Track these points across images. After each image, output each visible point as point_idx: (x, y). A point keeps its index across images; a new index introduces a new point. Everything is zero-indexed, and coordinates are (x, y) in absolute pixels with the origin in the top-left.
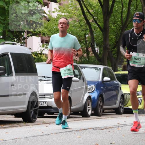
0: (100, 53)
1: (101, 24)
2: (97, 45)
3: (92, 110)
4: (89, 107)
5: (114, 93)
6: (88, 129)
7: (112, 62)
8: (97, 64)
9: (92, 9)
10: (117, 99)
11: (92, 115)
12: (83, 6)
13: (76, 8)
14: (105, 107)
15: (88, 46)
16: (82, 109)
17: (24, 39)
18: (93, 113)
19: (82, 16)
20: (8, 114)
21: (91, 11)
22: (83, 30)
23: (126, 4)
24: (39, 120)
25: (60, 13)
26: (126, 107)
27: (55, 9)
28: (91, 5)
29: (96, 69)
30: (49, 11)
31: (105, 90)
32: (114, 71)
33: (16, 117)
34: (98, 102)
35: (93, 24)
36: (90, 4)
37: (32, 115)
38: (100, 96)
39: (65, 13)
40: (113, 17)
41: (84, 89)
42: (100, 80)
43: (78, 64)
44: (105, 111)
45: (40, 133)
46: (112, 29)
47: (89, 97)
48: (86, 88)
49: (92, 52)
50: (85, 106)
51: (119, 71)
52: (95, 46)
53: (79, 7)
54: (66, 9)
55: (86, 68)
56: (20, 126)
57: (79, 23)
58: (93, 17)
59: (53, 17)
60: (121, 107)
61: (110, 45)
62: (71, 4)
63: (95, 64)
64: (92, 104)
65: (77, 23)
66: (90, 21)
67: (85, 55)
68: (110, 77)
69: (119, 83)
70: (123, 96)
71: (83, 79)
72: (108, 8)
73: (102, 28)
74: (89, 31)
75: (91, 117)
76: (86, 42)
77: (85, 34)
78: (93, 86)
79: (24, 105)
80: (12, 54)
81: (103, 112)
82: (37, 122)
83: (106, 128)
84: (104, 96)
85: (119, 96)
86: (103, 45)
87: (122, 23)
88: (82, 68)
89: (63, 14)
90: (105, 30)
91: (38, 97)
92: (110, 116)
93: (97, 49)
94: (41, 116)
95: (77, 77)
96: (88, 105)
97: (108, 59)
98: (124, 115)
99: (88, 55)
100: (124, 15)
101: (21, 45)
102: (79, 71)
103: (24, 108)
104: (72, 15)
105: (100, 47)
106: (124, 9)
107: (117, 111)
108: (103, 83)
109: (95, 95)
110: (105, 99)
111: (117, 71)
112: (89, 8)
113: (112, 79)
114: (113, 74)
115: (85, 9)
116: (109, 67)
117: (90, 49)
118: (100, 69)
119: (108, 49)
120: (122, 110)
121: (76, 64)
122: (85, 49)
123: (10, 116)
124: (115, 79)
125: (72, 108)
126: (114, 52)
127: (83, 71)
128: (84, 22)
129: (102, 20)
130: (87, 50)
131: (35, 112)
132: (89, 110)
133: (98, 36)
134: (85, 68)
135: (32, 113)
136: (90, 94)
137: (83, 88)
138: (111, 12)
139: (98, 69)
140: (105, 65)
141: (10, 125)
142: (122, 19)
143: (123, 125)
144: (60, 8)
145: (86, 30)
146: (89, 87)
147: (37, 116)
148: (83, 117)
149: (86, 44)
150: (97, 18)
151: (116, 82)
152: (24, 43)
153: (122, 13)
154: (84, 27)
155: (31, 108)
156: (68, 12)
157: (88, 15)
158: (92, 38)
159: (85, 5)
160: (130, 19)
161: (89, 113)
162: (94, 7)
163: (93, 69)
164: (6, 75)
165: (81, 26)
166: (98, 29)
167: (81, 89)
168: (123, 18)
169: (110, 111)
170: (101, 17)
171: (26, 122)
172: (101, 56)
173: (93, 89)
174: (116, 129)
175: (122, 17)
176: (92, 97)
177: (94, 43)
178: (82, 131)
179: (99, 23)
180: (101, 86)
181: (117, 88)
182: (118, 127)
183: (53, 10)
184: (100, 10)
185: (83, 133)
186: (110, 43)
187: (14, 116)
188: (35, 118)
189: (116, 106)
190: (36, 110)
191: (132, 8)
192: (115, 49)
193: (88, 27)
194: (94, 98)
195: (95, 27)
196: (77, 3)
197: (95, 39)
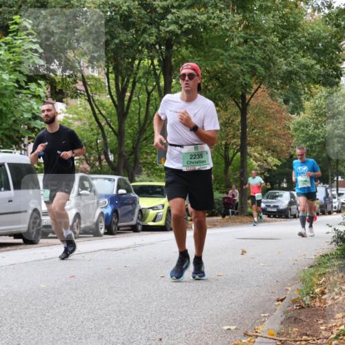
0: (114, 161)
1: (116, 128)
2: (111, 152)
3: (105, 229)
4: (102, 225)
5: (130, 207)
6: (100, 250)
7: (128, 172)
8: (111, 174)
9: (104, 110)
10: (133, 214)
11: (105, 234)
12: (94, 106)
13: (85, 109)
14: (120, 224)
15: (101, 153)
16: (93, 228)
17: (25, 145)
18: (106, 231)
19: (93, 118)
20: (6, 235)
21: (103, 112)
22: (94, 135)
23: (144, 103)
24: (42, 241)
25: (67, 115)
26: (144, 223)
27: (61, 110)
28: (103, 105)
29: (110, 180)
32: (131, 182)
33: (15, 238)
34: (112, 218)
35: (106, 127)
36: (101, 103)
37: (33, 236)
38: (115, 211)
39: (72, 114)
40: (129, 119)
41: (96, 205)
42: (115, 193)
43: (88, 174)
44: (121, 229)
45: (42, 257)
46: (129, 133)
47: (102, 213)
48: (98, 202)
49: (105, 160)
50: (97, 224)
51: (137, 182)
52: (109, 153)
53: (89, 107)
54: (74, 110)
55: (98, 180)
56: (20, 249)
57: (90, 126)
58: (106, 120)
60: (139, 224)
61: (126, 152)
62: (80, 104)
63: (108, 174)
64: (106, 221)
65: (88, 126)
66: (103, 124)
67: (97, 164)
68: (126, 190)
69: (137, 196)
70: (141, 211)
71: (94, 192)
72: (123, 108)
73: (117, 132)
74: (100, 135)
75: (104, 236)
76: (98, 148)
77: (97, 139)
78: (106, 200)
79: (24, 224)
80: (9, 164)
81: (118, 229)
82: (41, 243)
84: (119, 212)
85: (137, 211)
86: (119, 153)
87: (140, 125)
88: (93, 179)
89: (71, 116)
90: (120, 134)
91: (41, 214)
92: (125, 235)
93: (111, 157)
94: (45, 236)
95: (87, 190)
96: (101, 223)
97: (124, 168)
98: (142, 233)
99: (100, 163)
100: (142, 116)
101: (21, 154)
102: (90, 183)
103: (24, 228)
104: (81, 117)
105: (114, 155)
106: (142, 109)
107: (134, 229)
108: (118, 196)
109: (108, 210)
110: (120, 216)
111: (135, 181)
112: (100, 108)
113: (129, 191)
114: (129, 185)
115: (96, 110)
116: (125, 178)
117: (103, 157)
118: (114, 180)
119: (125, 156)
120: (140, 228)
121: (86, 175)
122: (97, 156)
123: (7, 237)
124: (131, 192)
125: (82, 226)
126: (130, 160)
127: (94, 182)
128: (95, 125)
129: (117, 123)
130: (100, 157)
131: (38, 231)
132: (101, 228)
133: (112, 141)
134: (96, 179)
135: (35, 233)
136: (103, 210)
137: (94, 203)
138: (127, 113)
139: (112, 180)
140: (121, 175)
141: (8, 248)
142: (139, 122)
143: (141, 245)
144: (66, 108)
146: (101, 202)
147: (40, 236)
148: (95, 236)
149: (98, 151)
150: (111, 121)
151: (134, 195)
153: (139, 114)
154: (95, 131)
155: (33, 228)
156: (77, 113)
157: (100, 117)
158: (105, 144)
159: (96, 106)
160: (149, 122)
161: (102, 231)
162: (107, 107)
163: (107, 181)
164: (3, 189)
165: (92, 130)
166: (112, 133)
168: (141, 120)
169: (126, 228)
170: (115, 119)
171: (27, 244)
172: (115, 165)
173: (106, 203)
174: (132, 249)
175: (139, 119)
176: (105, 213)
177: (107, 150)
179: (113, 126)
180: (115, 200)
181: (134, 202)
182: (135, 247)
184: (114, 111)
185: (93, 256)
186: (126, 149)
187: (12, 237)
189: (133, 223)
190: (39, 230)
191: (151, 108)
192: (132, 156)
193: (100, 130)
194: (107, 214)
195: (108, 131)
196: (87, 103)
197: (108, 145)
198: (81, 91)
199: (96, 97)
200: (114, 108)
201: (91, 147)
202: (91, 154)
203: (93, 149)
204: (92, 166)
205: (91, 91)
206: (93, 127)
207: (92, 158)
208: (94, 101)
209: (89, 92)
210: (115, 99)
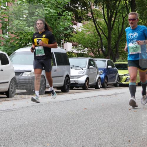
0: (106, 52)
1: (107, 35)
2: (104, 47)
3: (101, 85)
4: (100, 83)
5: (114, 75)
6: (98, 96)
7: (113, 57)
8: (104, 58)
10: (115, 78)
11: (101, 88)
13: (92, 26)
14: (108, 83)
15: (99, 48)
16: (95, 84)
17: (63, 44)
18: (101, 86)
19: (96, 30)
21: (101, 27)
22: (96, 39)
23: (121, 23)
24: (70, 91)
25: (83, 29)
26: (120, 83)
27: (80, 26)
28: (101, 24)
30: (77, 28)
31: (108, 73)
32: (114, 62)
33: (57, 89)
34: (105, 80)
35: (102, 35)
37: (66, 88)
38: (106, 77)
39: (86, 29)
40: (113, 31)
42: (106, 67)
43: (93, 58)
44: (109, 85)
45: (71, 99)
46: (113, 38)
47: (100, 78)
49: (101, 51)
50: (97, 83)
51: (117, 62)
52: (103, 48)
53: (94, 25)
54: (87, 26)
55: (97, 61)
56: (60, 95)
58: (102, 31)
59: (79, 31)
60: (118, 83)
61: (112, 47)
62: (90, 23)
63: (103, 58)
65: (93, 34)
66: (101, 33)
67: (97, 53)
68: (112, 66)
69: (117, 69)
70: (119, 76)
71: (96, 67)
73: (107, 37)
74: (99, 39)
75: (100, 89)
76: (98, 45)
77: (97, 41)
78: (102, 71)
79: (62, 82)
80: (54, 53)
81: (107, 86)
82: (70, 92)
83: (109, 95)
84: (108, 77)
85: (117, 77)
86: (108, 47)
87: (119, 34)
89: (85, 29)
90: (109, 38)
91: (70, 77)
92: (111, 88)
93: (104, 50)
95: (92, 66)
96: (99, 82)
97: (110, 55)
98: (119, 87)
99: (99, 53)
100: (120, 29)
101: (61, 48)
102: (94, 62)
103: (62, 84)
104: (90, 30)
105: (106, 48)
106: (120, 26)
107: (115, 86)
108: (108, 69)
109: (103, 76)
110: (108, 79)
111: (116, 62)
112: (99, 25)
113: (113, 66)
114: (113, 64)
115: (97, 26)
116: (111, 60)
117: (100, 49)
118: (106, 61)
120: (118, 85)
121: (92, 59)
122: (98, 49)
125: (90, 84)
126: (114, 51)
128: (97, 34)
130: (99, 50)
132: (99, 85)
133: (105, 42)
136: (100, 76)
137: (96, 72)
138: (113, 28)
139: (104, 61)
140: (109, 59)
143: (119, 94)
144: (83, 26)
145: (98, 38)
146: (99, 72)
147: (69, 88)
148: (96, 89)
149: (98, 47)
150: (104, 31)
151: (115, 68)
152: (62, 46)
155: (66, 84)
156: (88, 28)
157: (99, 30)
158: (102, 43)
159: (97, 24)
161: (100, 86)
162: (103, 25)
163: (102, 61)
165: (95, 36)
166: (105, 38)
167: (95, 73)
168: (120, 31)
169: (111, 85)
170: (106, 31)
171: (63, 92)
172: (106, 53)
173: (101, 73)
174: (114, 96)
175: (119, 30)
176: (101, 77)
177: (102, 46)
178: (95, 98)
179: (105, 34)
180: (106, 71)
181: (116, 72)
182: (116, 94)
183: (79, 27)
184: (106, 27)
185: (95, 99)
186: (112, 46)
187: (56, 89)
188: (68, 90)
189: (115, 82)
190: (69, 85)
191: (125, 25)
192: (115, 49)
193: (99, 36)
194: (102, 78)
195: (103, 37)
196: (93, 23)
197: (103, 44)
198: (90, 17)
199: (98, 20)
200: (106, 25)
201: (94, 45)
202: (94, 48)
203: (95, 46)
204: (95, 54)
205: (95, 17)
206: (96, 35)
207: (95, 50)
208: (96, 22)
209: (94, 17)
210: (107, 21)
